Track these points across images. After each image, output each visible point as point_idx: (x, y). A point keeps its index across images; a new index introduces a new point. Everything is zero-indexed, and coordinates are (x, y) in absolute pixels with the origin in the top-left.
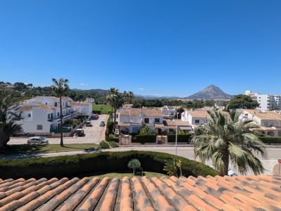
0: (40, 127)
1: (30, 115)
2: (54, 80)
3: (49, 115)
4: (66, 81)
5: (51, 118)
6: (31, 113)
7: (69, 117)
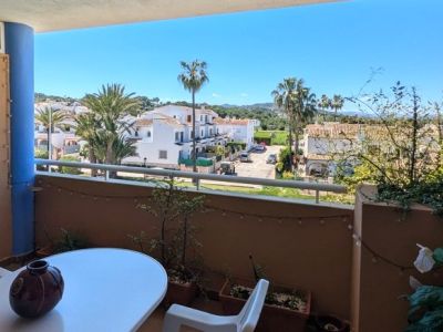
0: (163, 155)
1: (149, 134)
2: (184, 64)
3: (177, 134)
4: (204, 64)
5: (180, 140)
6: (151, 130)
7: (209, 142)
